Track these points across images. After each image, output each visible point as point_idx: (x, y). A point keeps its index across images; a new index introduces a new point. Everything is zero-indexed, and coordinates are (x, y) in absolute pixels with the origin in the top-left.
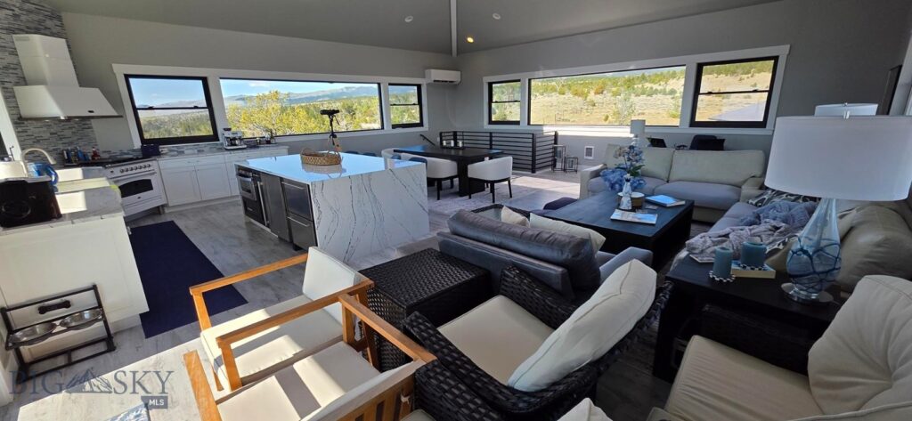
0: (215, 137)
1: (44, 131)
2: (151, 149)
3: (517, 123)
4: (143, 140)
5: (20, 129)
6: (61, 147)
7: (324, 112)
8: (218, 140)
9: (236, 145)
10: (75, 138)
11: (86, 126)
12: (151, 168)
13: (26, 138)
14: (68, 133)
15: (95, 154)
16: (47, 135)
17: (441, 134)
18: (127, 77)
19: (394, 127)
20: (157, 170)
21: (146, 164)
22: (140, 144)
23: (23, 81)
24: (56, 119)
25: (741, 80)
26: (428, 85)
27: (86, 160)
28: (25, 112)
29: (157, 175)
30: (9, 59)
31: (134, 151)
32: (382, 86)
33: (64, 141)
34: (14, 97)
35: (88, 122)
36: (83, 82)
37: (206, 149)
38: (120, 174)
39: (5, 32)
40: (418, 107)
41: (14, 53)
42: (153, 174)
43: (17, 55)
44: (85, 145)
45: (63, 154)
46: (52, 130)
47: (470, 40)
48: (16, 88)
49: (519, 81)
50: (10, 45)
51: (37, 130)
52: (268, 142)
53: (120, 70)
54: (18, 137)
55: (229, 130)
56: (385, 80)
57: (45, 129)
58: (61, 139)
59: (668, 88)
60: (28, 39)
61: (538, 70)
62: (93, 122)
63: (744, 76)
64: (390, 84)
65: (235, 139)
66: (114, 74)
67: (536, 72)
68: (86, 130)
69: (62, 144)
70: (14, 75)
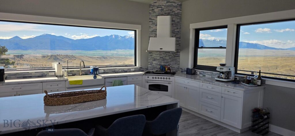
4: (195, 65)
5: (150, 55)
10: (170, 60)
11: (177, 55)
12: (171, 80)
14: (167, 58)
15: (169, 69)
16: (158, 58)
18: (198, 30)
20: (173, 82)
21: (168, 77)
23: (156, 36)
33: (165, 61)
38: (152, 79)
42: (170, 83)
44: (173, 64)
46: (161, 56)
51: (156, 56)
57: (159, 55)
58: (164, 60)
66: (190, 29)
68: (176, 57)
69: (164, 62)
70: (154, 34)
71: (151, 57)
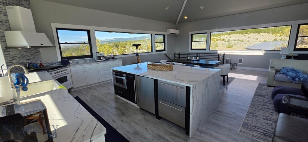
0: (91, 56)
1: (18, 54)
2: (66, 62)
3: (205, 49)
4: (62, 58)
5: (6, 53)
6: (25, 61)
7: (134, 45)
8: (93, 57)
9: (101, 59)
10: (32, 57)
11: (37, 51)
12: (67, 71)
13: (9, 57)
14: (29, 54)
15: (41, 65)
16: (19, 56)
17: (175, 54)
18: (57, 29)
19: (157, 51)
20: (69, 72)
21: (65, 69)
22: (61, 59)
23: (9, 29)
24: (25, 48)
25: (245, 36)
26: (168, 35)
27: (37, 67)
28: (9, 44)
29: (70, 74)
30: (3, 18)
31: (58, 62)
32: (153, 35)
33: (28, 58)
34: (4, 36)
35: (38, 49)
36: (38, 30)
37: (88, 61)
38: (55, 75)
39: (2, 4)
40: (163, 44)
41: (6, 15)
42: (68, 73)
43: (7, 16)
44: (36, 60)
45: (26, 65)
46: (22, 54)
47: (186, 18)
48: (5, 32)
49: (206, 33)
50: (4, 11)
51: (14, 53)
52: (113, 58)
53: (54, 25)
54: (5, 57)
55: (99, 52)
56: (154, 33)
57: (18, 53)
58: (26, 58)
59: (222, 38)
60: (13, 8)
61: (216, 29)
62: (41, 49)
63: (245, 35)
64: (156, 35)
65: (100, 57)
66: (52, 27)
67: (215, 30)
68: (37, 53)
69: (26, 60)
70: (5, 26)
71: (8, 55)
